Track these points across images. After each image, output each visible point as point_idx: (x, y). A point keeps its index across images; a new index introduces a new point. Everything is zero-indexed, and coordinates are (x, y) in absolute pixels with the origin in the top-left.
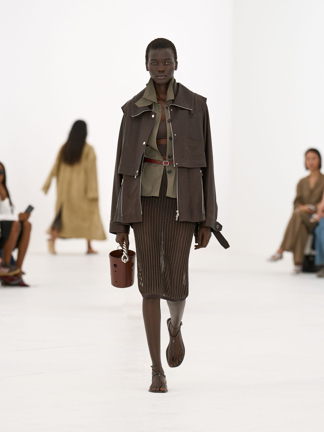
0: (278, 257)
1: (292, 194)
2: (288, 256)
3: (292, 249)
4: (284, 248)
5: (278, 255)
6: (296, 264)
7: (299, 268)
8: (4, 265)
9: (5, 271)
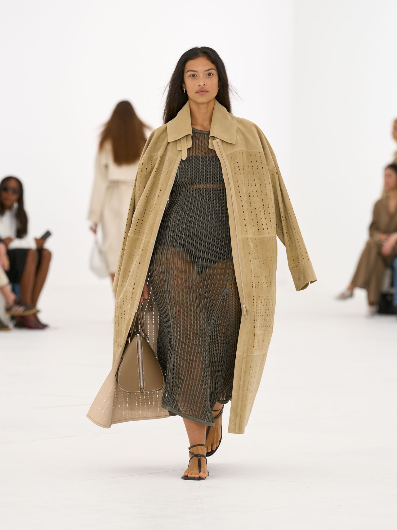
0: (347, 295)
1: (367, 218)
2: (361, 295)
3: (366, 286)
4: (354, 284)
5: (348, 293)
6: (371, 303)
7: (374, 309)
8: (19, 302)
9: (19, 310)
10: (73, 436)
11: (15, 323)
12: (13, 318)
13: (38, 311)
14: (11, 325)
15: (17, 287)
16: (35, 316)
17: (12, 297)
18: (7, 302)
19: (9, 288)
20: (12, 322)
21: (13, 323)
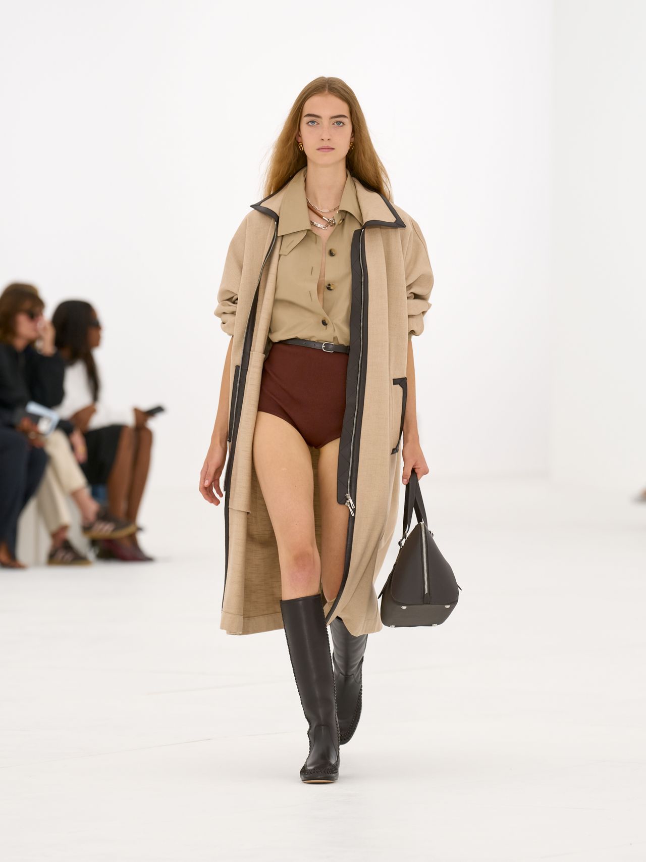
8: (104, 516)
9: (105, 530)
10: (209, 739)
11: (97, 551)
12: (94, 543)
13: (139, 529)
14: (91, 555)
15: (101, 490)
16: (132, 539)
17: (93, 507)
18: (85, 517)
19: (86, 493)
20: (92, 550)
21: (95, 551)
